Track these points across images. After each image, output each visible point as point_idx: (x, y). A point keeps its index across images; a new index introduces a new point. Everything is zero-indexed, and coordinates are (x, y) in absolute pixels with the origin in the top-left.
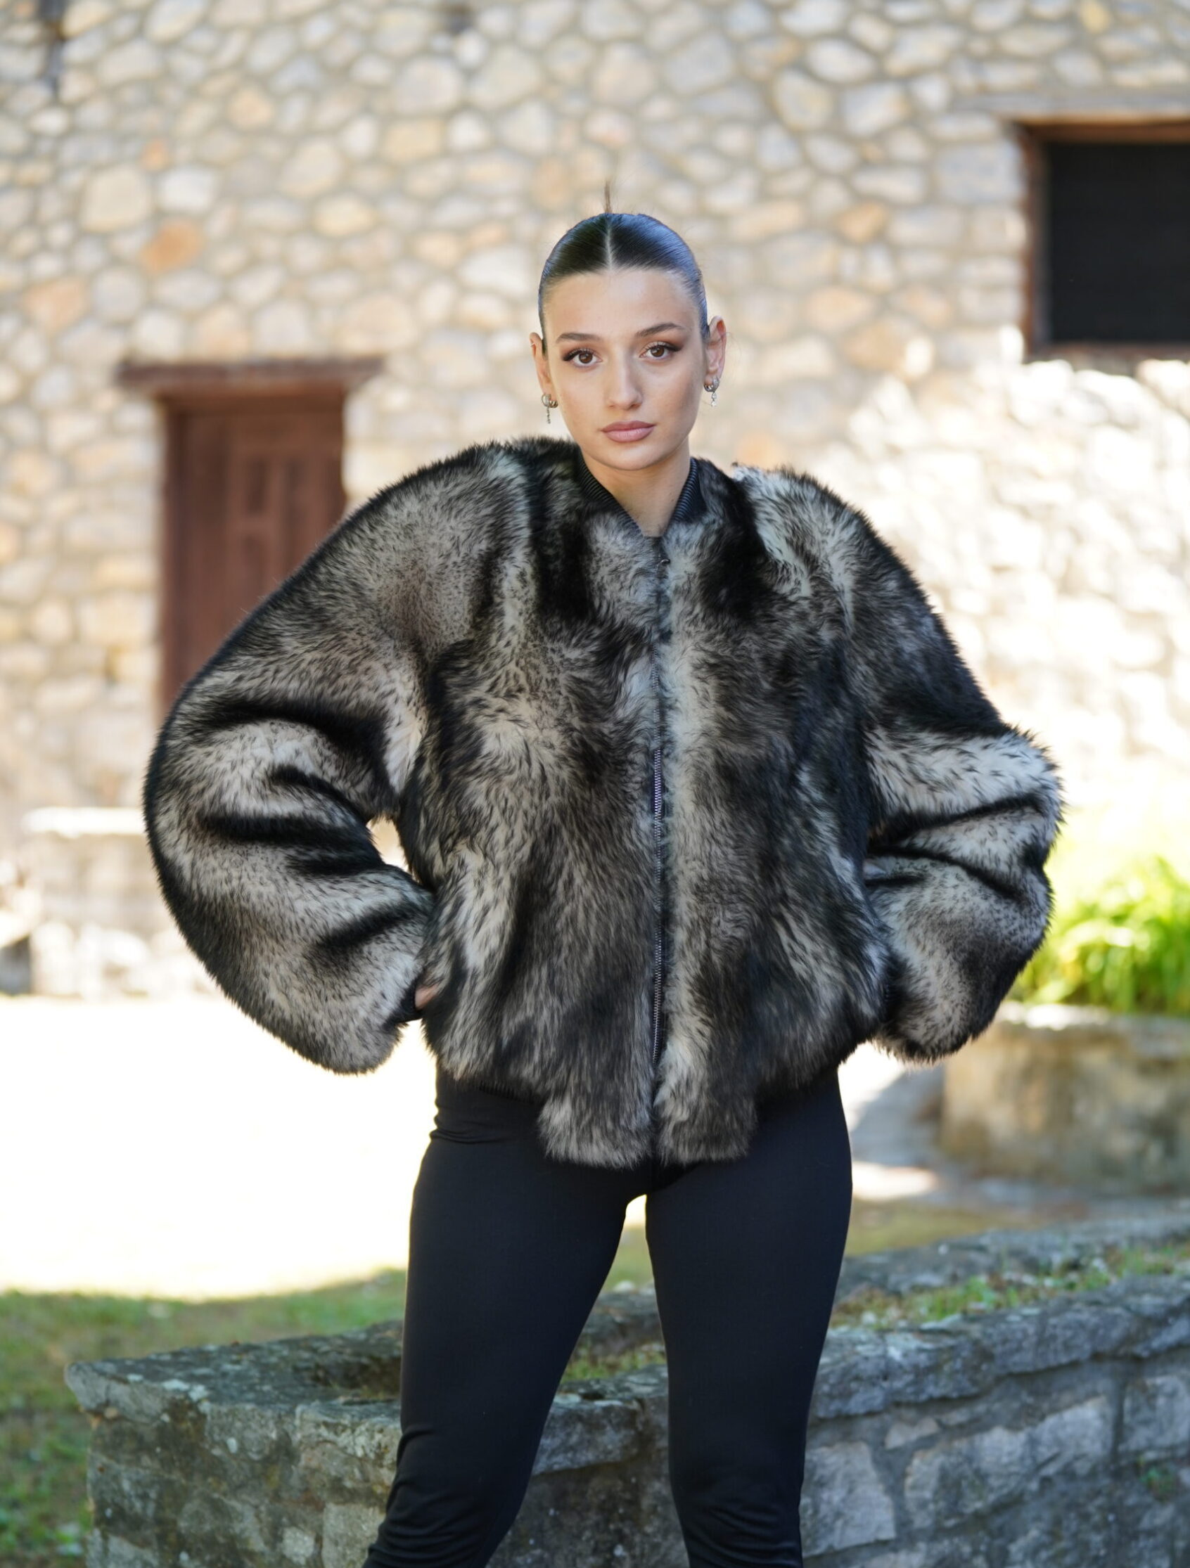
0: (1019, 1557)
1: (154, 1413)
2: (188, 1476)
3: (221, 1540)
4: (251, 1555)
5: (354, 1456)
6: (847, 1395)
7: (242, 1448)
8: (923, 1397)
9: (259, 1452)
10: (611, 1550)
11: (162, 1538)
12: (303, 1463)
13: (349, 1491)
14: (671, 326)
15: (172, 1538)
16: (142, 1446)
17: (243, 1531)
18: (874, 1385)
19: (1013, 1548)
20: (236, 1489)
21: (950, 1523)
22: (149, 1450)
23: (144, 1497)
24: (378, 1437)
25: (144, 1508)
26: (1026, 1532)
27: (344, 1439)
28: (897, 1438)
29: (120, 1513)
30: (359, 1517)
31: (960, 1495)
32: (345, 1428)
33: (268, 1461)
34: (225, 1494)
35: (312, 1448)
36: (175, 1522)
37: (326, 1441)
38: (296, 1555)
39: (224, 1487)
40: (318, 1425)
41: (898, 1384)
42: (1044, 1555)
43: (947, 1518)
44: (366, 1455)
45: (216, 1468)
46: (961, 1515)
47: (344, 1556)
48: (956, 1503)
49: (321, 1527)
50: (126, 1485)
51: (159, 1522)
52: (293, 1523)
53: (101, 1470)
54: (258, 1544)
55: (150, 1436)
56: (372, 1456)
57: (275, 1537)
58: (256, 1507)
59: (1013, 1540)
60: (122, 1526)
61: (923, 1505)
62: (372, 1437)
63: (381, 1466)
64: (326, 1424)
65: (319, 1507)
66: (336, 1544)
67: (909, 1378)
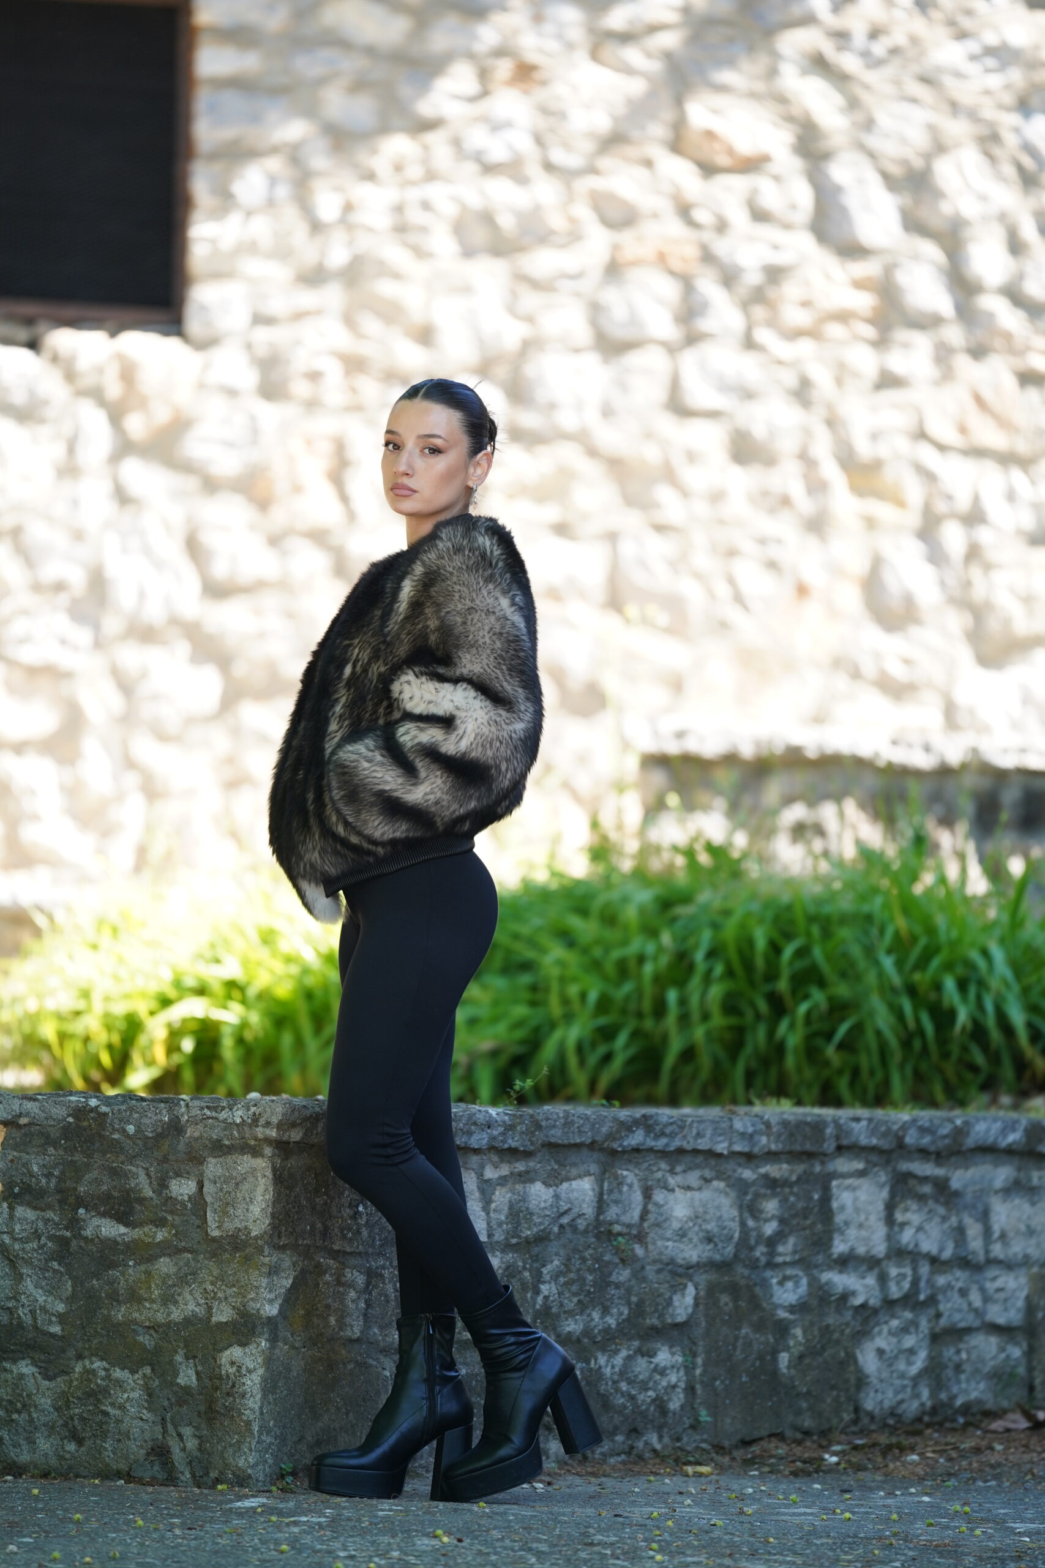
0: (548, 1278)
1: (60, 1117)
2: (88, 1156)
3: (116, 1194)
4: (141, 1201)
5: (234, 1123)
6: (470, 1133)
7: (139, 1130)
8: (506, 1146)
9: (152, 1132)
10: (357, 1206)
11: (62, 1202)
12: (188, 1134)
13: (227, 1146)
14: (439, 437)
15: (72, 1200)
16: (49, 1141)
17: (137, 1184)
18: (483, 1130)
19: (545, 1271)
20: (131, 1159)
21: (514, 1241)
22: (55, 1144)
23: (49, 1175)
24: (253, 1109)
25: (48, 1183)
26: (552, 1262)
27: (223, 1115)
28: (490, 1173)
29: (27, 1189)
30: (236, 1163)
31: (518, 1224)
32: (223, 1108)
33: (160, 1136)
34: (122, 1163)
35: (197, 1124)
36: (75, 1189)
37: (209, 1118)
38: (182, 1195)
39: (122, 1158)
40: (202, 1109)
41: (495, 1133)
42: (562, 1280)
43: (513, 1237)
44: (244, 1121)
45: (115, 1147)
46: (519, 1237)
47: (221, 1190)
48: (516, 1228)
49: (202, 1174)
50: (35, 1168)
51: (59, 1191)
52: (178, 1175)
53: (12, 1161)
54: (148, 1192)
55: (54, 1133)
56: (249, 1121)
57: (162, 1185)
58: (147, 1169)
59: (544, 1266)
60: (27, 1197)
61: (500, 1224)
62: (248, 1110)
63: (257, 1126)
64: (208, 1108)
65: (201, 1161)
66: (215, 1183)
67: (501, 1129)
